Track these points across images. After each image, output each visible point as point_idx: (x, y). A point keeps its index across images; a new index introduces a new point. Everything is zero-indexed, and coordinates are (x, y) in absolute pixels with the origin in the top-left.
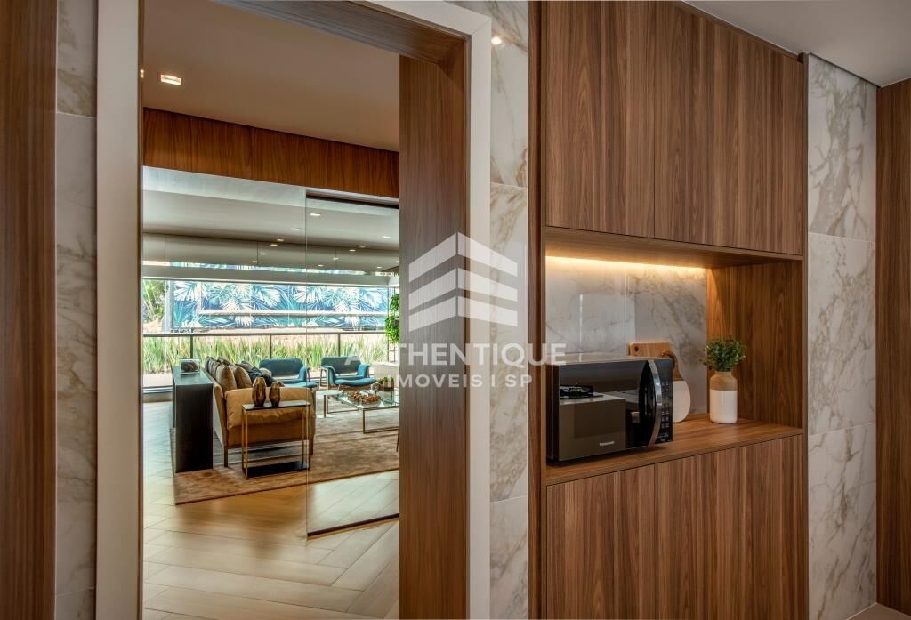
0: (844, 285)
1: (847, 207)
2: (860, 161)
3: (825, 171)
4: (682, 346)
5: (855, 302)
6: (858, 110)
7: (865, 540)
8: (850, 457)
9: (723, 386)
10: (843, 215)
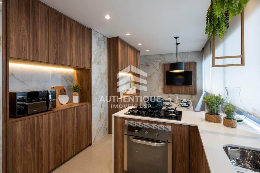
0: (100, 74)
1: (101, 59)
2: (104, 51)
3: (96, 52)
4: (67, 87)
5: (103, 78)
6: (103, 41)
7: (105, 122)
8: (102, 107)
9: (75, 95)
10: (100, 61)
